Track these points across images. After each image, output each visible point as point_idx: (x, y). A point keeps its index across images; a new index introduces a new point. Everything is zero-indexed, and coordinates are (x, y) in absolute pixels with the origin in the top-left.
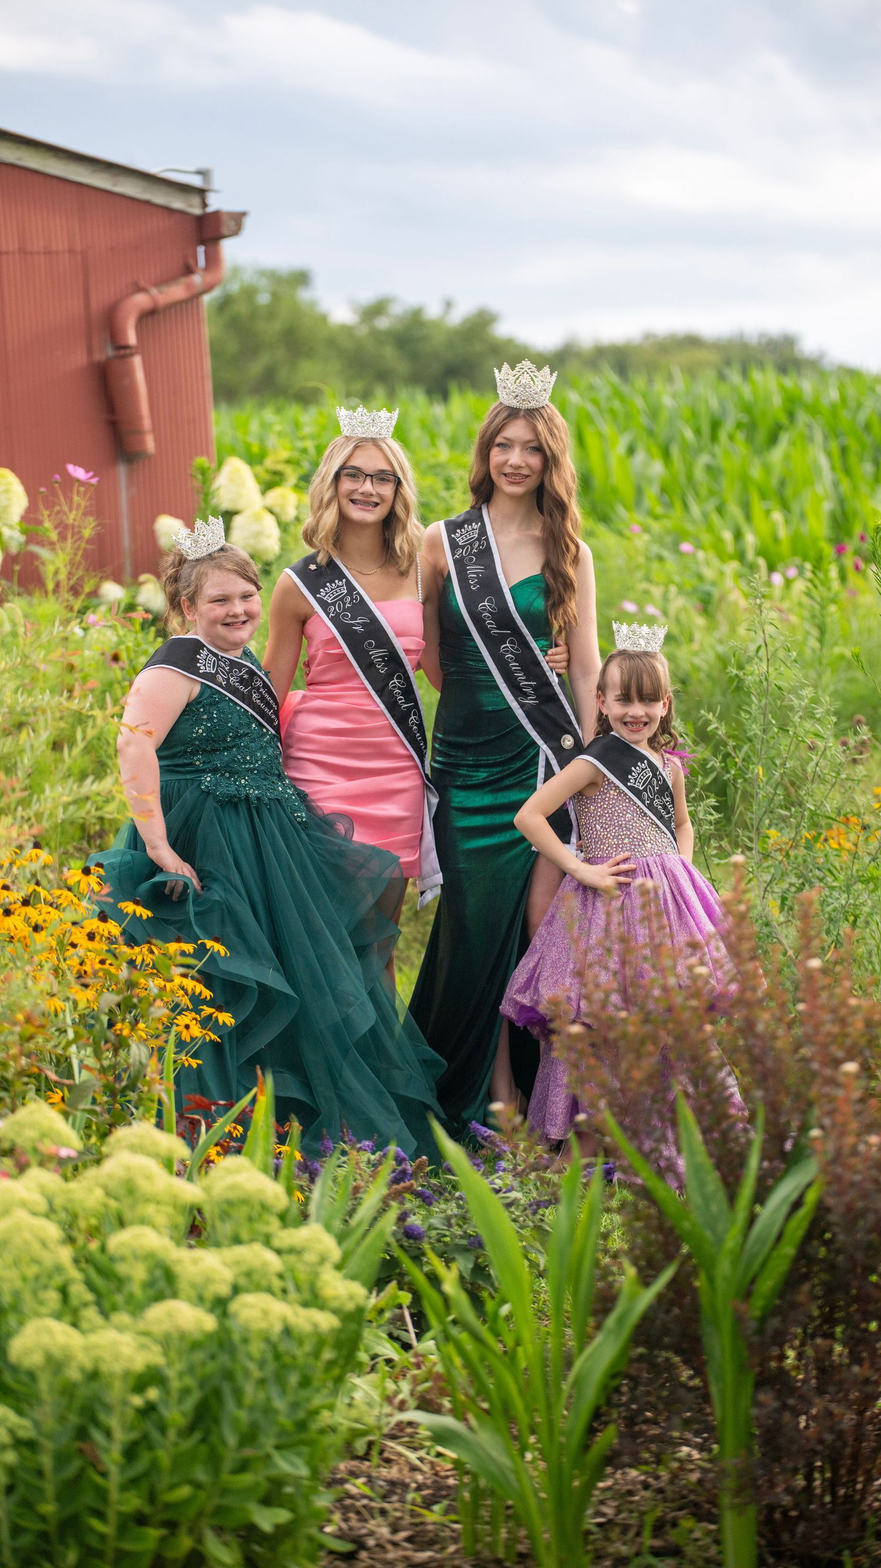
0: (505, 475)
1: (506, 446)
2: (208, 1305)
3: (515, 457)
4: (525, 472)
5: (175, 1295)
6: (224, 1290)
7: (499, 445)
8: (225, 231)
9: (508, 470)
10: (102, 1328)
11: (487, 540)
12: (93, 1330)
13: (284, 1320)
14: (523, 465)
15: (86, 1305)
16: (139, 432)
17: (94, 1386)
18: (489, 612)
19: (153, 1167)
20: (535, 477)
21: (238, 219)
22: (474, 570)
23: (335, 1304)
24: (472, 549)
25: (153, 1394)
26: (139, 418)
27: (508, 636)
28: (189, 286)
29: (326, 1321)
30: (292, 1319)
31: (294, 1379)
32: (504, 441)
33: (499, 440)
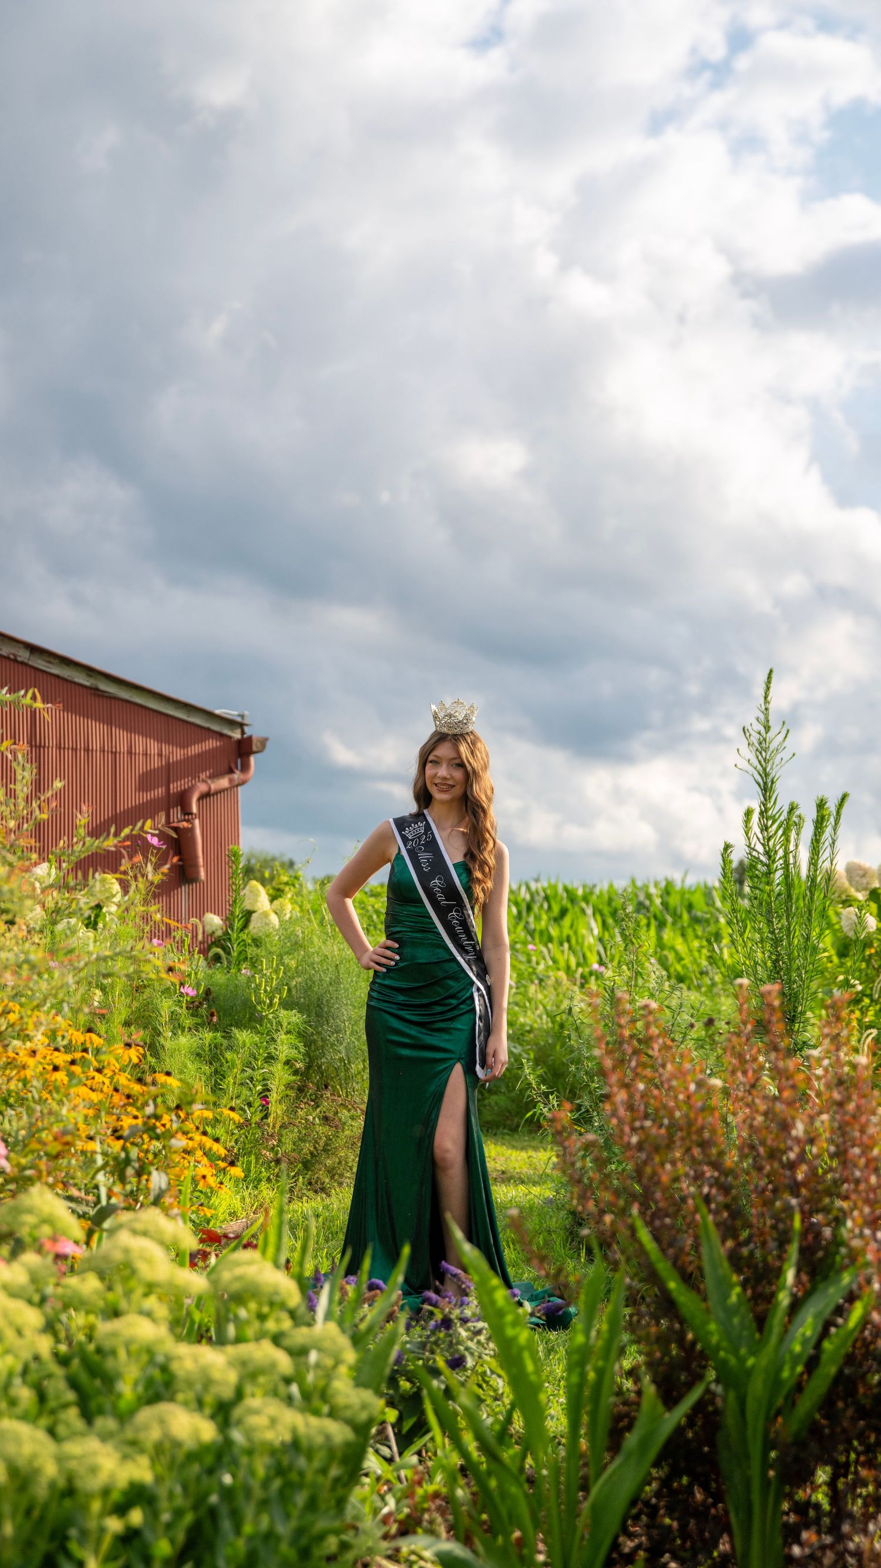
0: (436, 785)
1: (436, 763)
2: (208, 1411)
3: (443, 771)
4: (450, 782)
5: (172, 1399)
6: (228, 1393)
7: (431, 762)
8: (254, 748)
9: (437, 781)
10: (83, 1435)
11: (432, 834)
12: (74, 1435)
13: (294, 1431)
14: (448, 777)
15: (66, 1406)
16: (196, 866)
17: (67, 1503)
18: (439, 887)
19: (158, 1253)
20: (458, 787)
21: (264, 742)
22: (424, 857)
23: (348, 1414)
24: (420, 841)
25: (136, 1517)
26: (196, 857)
27: (454, 906)
28: (231, 781)
29: (339, 1432)
30: (302, 1429)
31: (301, 1499)
32: (435, 759)
33: (431, 758)
